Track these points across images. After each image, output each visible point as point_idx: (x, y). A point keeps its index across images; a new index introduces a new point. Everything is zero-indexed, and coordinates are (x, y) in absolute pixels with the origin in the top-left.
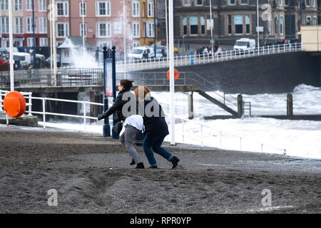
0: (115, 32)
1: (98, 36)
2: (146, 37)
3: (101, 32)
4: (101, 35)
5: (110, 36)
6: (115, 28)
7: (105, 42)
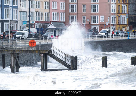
0: (101, 21)
1: (92, 23)
2: (120, 24)
3: (93, 21)
4: (93, 22)
5: (98, 23)
6: (101, 19)
7: (95, 26)
